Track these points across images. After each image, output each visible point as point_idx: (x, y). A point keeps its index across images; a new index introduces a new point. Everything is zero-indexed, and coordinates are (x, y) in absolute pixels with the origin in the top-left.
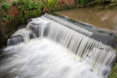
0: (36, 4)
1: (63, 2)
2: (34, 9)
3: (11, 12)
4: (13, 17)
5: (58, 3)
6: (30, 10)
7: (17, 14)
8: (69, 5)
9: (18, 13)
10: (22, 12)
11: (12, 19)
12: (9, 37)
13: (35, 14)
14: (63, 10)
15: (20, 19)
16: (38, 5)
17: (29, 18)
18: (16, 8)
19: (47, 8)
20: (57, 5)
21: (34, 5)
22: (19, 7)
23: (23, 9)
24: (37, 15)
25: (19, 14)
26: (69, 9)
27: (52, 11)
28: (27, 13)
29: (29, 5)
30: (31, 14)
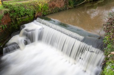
0: (27, 10)
1: (53, 6)
2: (26, 15)
3: (3, 21)
4: (6, 26)
5: (49, 7)
6: (22, 16)
7: (10, 22)
8: (60, 8)
9: (10, 20)
10: (14, 19)
11: (5, 28)
12: (5, 46)
13: (28, 19)
14: (54, 13)
15: (13, 26)
16: (30, 11)
17: (22, 24)
18: (8, 16)
19: (39, 12)
20: (48, 9)
21: (26, 12)
22: (11, 15)
23: (15, 17)
24: (29, 21)
25: (12, 21)
26: (60, 11)
27: (44, 15)
28: (19, 20)
29: (21, 12)
30: (23, 20)
